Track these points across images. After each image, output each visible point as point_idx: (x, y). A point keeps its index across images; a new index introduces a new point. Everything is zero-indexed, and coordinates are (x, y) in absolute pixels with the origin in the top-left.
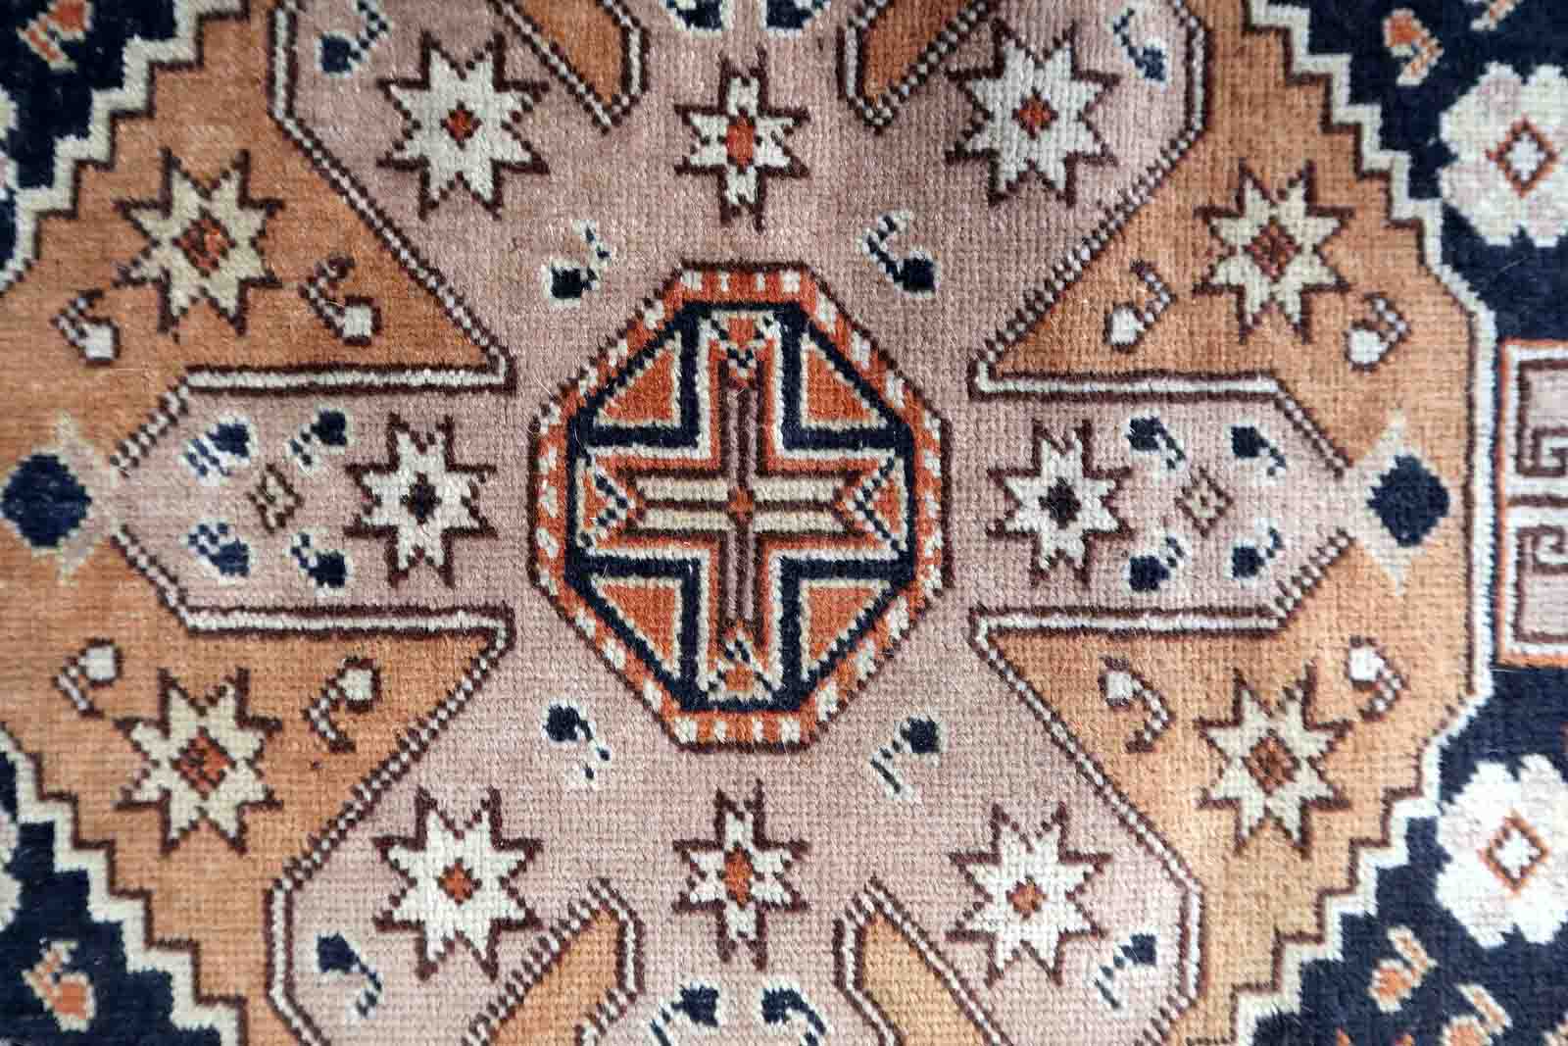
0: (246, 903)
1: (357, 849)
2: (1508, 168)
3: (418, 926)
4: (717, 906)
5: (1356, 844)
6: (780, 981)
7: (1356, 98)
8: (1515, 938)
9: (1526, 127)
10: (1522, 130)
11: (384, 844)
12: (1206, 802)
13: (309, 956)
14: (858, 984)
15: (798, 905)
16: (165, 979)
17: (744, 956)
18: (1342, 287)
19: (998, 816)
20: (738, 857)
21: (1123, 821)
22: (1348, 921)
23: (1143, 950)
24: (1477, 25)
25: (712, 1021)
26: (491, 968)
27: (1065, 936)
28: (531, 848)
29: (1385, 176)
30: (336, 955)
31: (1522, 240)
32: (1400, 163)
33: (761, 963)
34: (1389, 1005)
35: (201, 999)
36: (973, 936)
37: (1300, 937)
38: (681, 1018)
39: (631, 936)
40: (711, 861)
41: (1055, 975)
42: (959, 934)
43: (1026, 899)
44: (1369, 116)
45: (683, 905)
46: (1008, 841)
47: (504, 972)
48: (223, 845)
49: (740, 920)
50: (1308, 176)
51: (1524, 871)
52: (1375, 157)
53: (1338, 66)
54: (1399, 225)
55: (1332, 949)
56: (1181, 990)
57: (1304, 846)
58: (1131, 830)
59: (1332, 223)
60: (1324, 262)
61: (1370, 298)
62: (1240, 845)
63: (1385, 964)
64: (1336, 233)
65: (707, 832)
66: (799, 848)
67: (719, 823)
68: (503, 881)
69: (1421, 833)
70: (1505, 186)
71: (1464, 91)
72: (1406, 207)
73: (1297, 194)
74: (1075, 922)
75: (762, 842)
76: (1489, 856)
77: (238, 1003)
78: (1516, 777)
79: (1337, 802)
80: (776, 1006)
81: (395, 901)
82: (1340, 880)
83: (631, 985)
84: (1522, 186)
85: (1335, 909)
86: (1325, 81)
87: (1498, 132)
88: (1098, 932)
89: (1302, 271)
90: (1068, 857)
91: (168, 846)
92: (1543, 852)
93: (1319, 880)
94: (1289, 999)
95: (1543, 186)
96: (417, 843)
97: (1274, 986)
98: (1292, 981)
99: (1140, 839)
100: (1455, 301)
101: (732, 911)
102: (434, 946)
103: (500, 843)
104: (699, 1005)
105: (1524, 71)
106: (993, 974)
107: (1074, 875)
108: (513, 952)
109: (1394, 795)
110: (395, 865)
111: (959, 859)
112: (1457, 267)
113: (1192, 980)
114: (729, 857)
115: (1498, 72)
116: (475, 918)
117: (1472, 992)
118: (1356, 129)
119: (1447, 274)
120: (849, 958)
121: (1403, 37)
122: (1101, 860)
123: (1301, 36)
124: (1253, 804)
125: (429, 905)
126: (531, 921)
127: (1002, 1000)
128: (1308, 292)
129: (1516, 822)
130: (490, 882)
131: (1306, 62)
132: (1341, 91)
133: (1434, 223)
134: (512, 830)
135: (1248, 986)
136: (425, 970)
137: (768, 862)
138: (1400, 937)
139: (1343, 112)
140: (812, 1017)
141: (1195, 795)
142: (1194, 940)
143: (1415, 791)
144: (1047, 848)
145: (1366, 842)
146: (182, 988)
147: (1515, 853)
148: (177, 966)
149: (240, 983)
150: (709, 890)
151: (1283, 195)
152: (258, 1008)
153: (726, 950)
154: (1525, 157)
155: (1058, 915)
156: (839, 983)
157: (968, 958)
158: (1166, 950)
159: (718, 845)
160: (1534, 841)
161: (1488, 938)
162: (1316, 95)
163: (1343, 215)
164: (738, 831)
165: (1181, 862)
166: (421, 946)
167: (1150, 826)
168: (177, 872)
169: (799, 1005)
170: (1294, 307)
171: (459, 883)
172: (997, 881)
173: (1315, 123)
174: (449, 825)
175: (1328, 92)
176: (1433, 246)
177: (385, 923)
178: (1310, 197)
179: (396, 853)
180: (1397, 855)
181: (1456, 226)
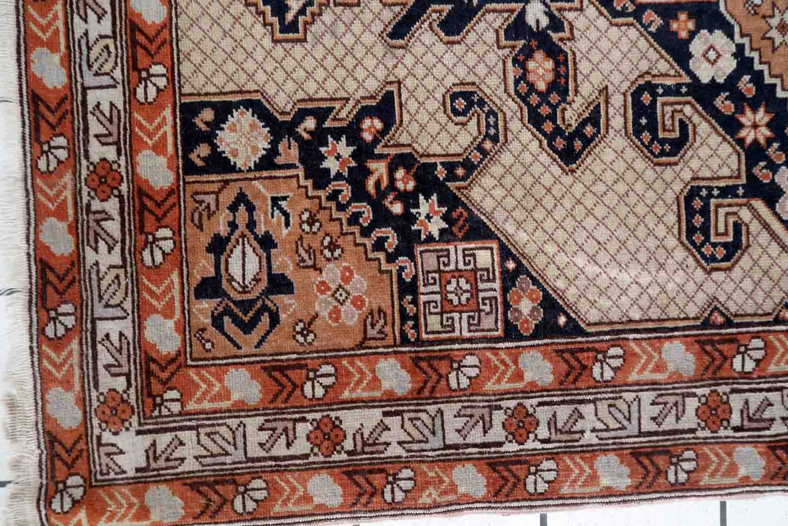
2: (717, 52)
7: (762, 71)
9: (713, 64)
10: (713, 63)
18: (764, 17)
24: (728, 94)
29: (752, 49)
31: (711, 31)
32: (747, 53)
44: (757, 67)
50: (774, 50)
52: (755, 55)
53: (768, 80)
54: (747, 35)
59: (767, 35)
60: (769, 25)
61: (756, 13)
64: (766, 33)
70: (717, 47)
71: (730, 74)
72: (746, 41)
73: (777, 43)
84: (712, 47)
86: (771, 76)
87: (720, 63)
89: (774, 22)
95: (706, 47)
100: (731, 14)
105: (713, 80)
112: (729, 23)
115: (721, 80)
118: (761, 63)
119: (732, 22)
121: (749, 90)
123: (779, 89)
128: (772, 16)
131: (777, 81)
132: (766, 73)
133: (737, 36)
139: (765, 68)
151: (781, 43)
154: (712, 55)
162: (773, 73)
163: (764, 38)
170: (776, 11)
173: (773, 64)
175: (770, 73)
176: (737, 30)
178: (773, 43)
181: (730, 35)
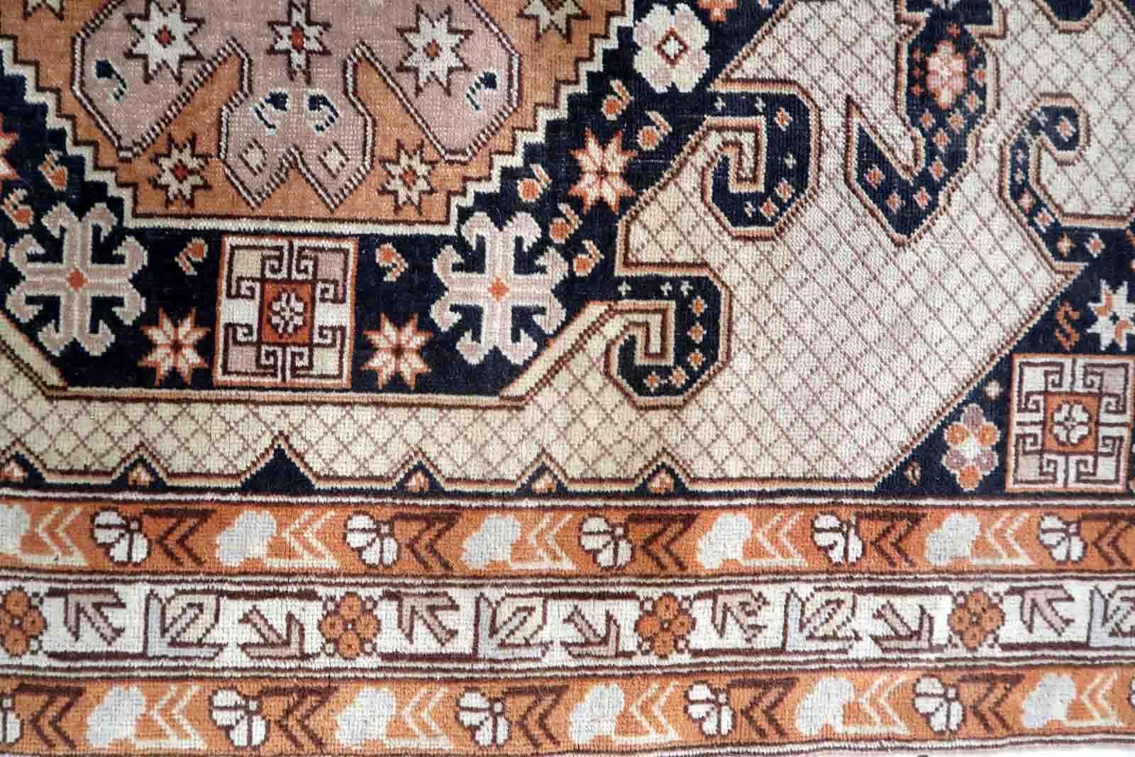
0: (62, 43)
1: (117, 18)
3: (145, 57)
4: (288, 52)
5: (593, 37)
6: (318, 91)
8: (673, 89)
11: (129, 17)
12: (521, 15)
13: (92, 69)
14: (355, 93)
15: (325, 52)
16: (22, 80)
17: (300, 76)
19: (419, 10)
20: (298, 29)
21: (478, 16)
22: (590, 74)
23: (490, 81)
25: (285, 109)
26: (179, 80)
27: (451, 70)
28: (200, 22)
30: (105, 70)
33: (309, 81)
34: (611, 117)
35: (39, 89)
36: (408, 70)
37: (568, 82)
38: (270, 107)
39: (246, 67)
40: (285, 31)
41: (448, 92)
42: (401, 68)
43: (433, 51)
45: (272, 51)
46: (424, 22)
47: (185, 82)
48: (52, 15)
49: (298, 59)
51: (676, 56)
55: (583, 88)
56: (509, 102)
57: (568, 36)
58: (482, 20)
62: (538, 37)
63: (610, 97)
65: (284, 18)
66: (326, 26)
67: (290, 14)
68: (186, 38)
69: (625, 34)
74: (455, 63)
75: (310, 23)
76: (659, 48)
77: (57, 91)
78: (673, 13)
79: (583, 16)
80: (315, 102)
81: (134, 45)
82: (586, 54)
83: (246, 90)
85: (585, 68)
88: (466, 68)
90: (452, 31)
91: (26, 15)
92: (686, 48)
93: (574, 53)
94: (562, 113)
96: (146, 17)
97: (555, 106)
98: (564, 102)
99: (487, 25)
101: (294, 55)
102: (153, 67)
103: (185, 19)
104: (278, 101)
106: (418, 90)
107: (455, 39)
108: (190, 71)
109: (610, 15)
110: (134, 27)
111: (401, 31)
113: (515, 99)
114: (293, 29)
116: (172, 54)
117: (653, 115)
120: (350, 80)
122: (468, 33)
124: (545, 18)
125: (150, 47)
126: (198, 57)
127: (423, 102)
129: (672, 33)
130: (179, 37)
134: (190, 13)
135: (543, 104)
136: (148, 79)
137: (312, 31)
138: (616, 84)
140: (332, 109)
141: (515, 10)
142: (515, 79)
143: (622, 14)
144: (442, 25)
145: (597, 36)
146: (30, 84)
147: (672, 48)
148: (28, 73)
149: (59, 82)
150: (284, 44)
152: (66, 95)
153: (291, 75)
155: (447, 59)
156: (346, 92)
157: (406, 81)
158: (501, 81)
159: (288, 24)
160: (681, 43)
161: (660, 89)
164: (298, 17)
165: (508, 41)
166: (146, 67)
167: (492, 20)
168: (30, 28)
169: (326, 103)
171: (165, 37)
172: (418, 41)
174: (161, 9)
177: (130, 55)
179: (136, 22)
180: (613, 44)
